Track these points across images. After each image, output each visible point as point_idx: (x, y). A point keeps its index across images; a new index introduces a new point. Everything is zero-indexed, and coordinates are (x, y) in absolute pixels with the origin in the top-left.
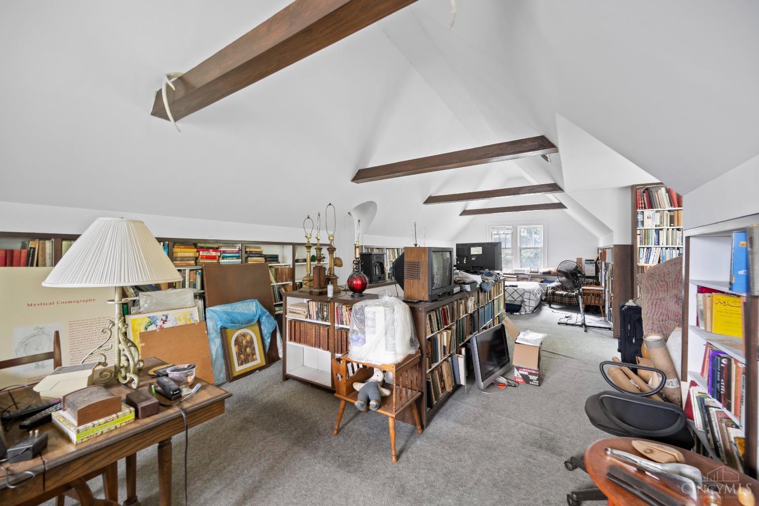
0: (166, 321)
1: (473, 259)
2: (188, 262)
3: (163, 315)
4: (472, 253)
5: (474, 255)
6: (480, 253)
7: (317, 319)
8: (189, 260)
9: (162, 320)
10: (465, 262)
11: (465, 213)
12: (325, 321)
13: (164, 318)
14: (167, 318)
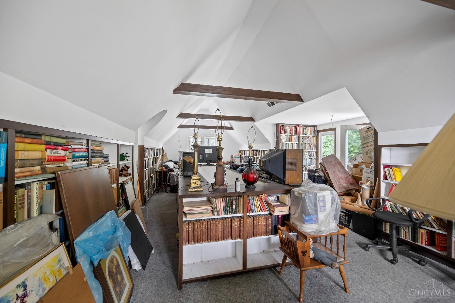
0: (25, 295)
1: (206, 156)
2: (32, 168)
3: (18, 286)
4: (206, 152)
5: (207, 154)
6: (211, 152)
7: (225, 214)
8: (32, 165)
9: (18, 297)
10: (201, 158)
11: (181, 126)
12: (234, 213)
13: (20, 292)
14: (25, 287)
